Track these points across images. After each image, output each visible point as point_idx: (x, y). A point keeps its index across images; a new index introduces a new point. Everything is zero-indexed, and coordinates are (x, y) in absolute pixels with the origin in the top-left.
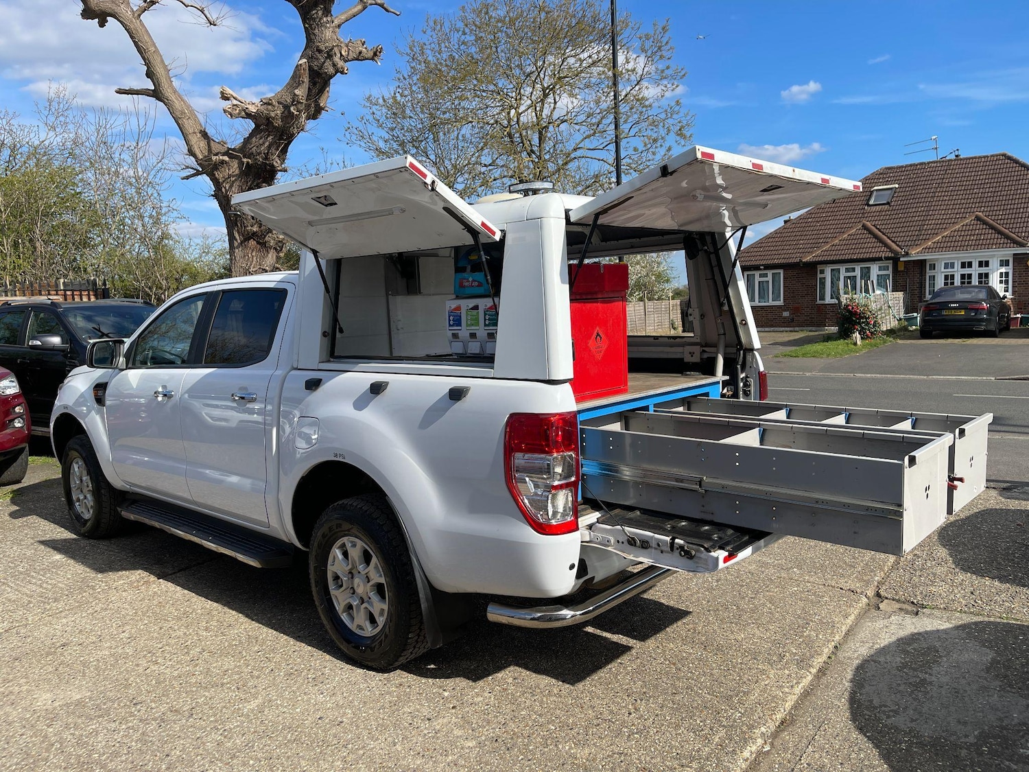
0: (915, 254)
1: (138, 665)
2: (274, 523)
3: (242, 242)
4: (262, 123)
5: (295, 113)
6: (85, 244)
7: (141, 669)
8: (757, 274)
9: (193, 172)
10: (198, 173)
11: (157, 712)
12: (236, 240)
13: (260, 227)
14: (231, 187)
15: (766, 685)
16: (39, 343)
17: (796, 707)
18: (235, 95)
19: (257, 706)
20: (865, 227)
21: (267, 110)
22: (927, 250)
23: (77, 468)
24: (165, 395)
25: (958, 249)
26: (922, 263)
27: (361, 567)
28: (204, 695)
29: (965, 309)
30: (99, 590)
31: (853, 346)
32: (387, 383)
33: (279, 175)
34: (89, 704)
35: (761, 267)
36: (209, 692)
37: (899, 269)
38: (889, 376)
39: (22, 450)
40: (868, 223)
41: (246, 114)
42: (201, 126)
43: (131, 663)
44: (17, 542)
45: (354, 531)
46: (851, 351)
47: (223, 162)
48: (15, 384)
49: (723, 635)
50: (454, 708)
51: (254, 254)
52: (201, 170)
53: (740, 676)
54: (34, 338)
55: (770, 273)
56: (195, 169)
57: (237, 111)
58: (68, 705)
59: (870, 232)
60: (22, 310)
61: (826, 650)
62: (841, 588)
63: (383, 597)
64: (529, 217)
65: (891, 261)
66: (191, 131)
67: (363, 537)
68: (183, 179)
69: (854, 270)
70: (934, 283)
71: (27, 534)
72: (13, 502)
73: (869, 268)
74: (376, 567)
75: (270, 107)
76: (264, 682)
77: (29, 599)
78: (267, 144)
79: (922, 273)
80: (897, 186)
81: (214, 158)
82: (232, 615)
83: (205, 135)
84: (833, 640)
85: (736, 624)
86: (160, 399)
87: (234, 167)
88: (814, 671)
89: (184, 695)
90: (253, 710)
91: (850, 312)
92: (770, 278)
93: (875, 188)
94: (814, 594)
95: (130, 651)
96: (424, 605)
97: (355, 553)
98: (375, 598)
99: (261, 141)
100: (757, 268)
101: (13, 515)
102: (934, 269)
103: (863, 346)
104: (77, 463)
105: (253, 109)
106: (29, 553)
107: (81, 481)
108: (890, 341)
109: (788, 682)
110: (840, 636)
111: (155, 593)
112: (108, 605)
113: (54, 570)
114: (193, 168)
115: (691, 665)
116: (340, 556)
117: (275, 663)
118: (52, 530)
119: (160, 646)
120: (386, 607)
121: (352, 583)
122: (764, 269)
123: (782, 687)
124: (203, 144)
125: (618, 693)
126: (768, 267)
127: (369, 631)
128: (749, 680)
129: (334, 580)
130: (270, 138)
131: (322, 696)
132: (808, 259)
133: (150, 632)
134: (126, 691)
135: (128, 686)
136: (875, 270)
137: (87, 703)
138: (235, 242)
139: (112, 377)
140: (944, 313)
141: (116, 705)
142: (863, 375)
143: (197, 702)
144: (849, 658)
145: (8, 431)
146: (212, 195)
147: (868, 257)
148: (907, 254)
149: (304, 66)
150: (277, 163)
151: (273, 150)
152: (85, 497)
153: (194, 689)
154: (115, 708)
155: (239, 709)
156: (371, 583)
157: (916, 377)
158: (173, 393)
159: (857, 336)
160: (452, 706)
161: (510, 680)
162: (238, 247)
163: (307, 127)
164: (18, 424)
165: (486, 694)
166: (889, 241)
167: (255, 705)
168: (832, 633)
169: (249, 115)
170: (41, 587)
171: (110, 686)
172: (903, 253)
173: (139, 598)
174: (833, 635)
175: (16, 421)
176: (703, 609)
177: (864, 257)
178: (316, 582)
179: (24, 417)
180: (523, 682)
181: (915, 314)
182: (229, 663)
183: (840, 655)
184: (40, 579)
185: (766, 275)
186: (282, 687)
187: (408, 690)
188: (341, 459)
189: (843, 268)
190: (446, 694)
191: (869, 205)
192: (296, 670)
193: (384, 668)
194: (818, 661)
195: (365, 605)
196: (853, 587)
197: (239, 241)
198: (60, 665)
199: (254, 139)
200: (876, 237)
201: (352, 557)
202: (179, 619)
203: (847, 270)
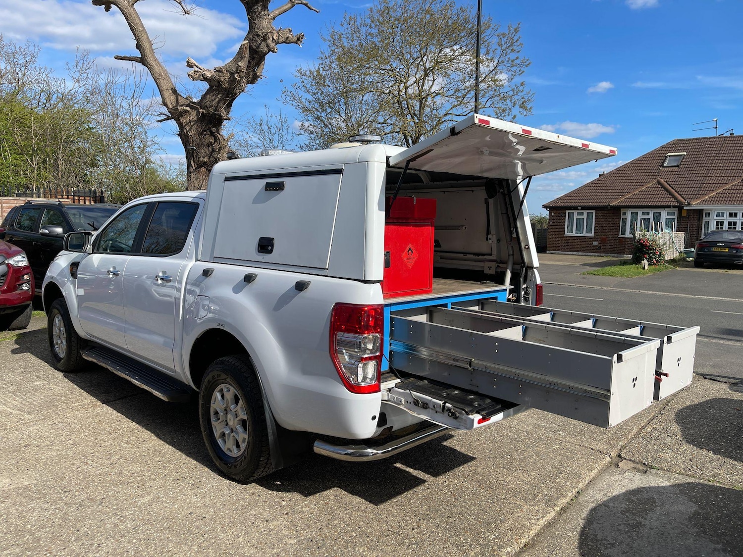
0: (695, 205)
1: (73, 464)
2: (178, 370)
3: (196, 169)
4: (215, 85)
5: (238, 79)
6: (94, 164)
7: (75, 467)
8: (576, 212)
9: (165, 117)
10: (168, 118)
11: (78, 499)
12: (192, 167)
13: (209, 159)
14: (190, 129)
15: (518, 516)
16: (47, 231)
17: (538, 535)
18: (196, 64)
19: (148, 501)
20: (659, 183)
21: (218, 76)
22: (704, 202)
23: (58, 321)
24: (114, 274)
25: (727, 203)
26: (700, 212)
27: (232, 407)
28: (114, 490)
29: (730, 248)
30: (60, 409)
31: (641, 270)
32: (256, 275)
33: (225, 122)
34: (34, 489)
35: (579, 208)
36: (117, 488)
37: (683, 215)
38: (665, 293)
39: (27, 306)
40: (662, 180)
41: (204, 77)
42: (173, 85)
43: (69, 463)
44: (13, 370)
45: (228, 380)
46: (640, 273)
47: (186, 111)
48: (26, 259)
49: (495, 477)
50: (287, 514)
51: (204, 177)
52: (170, 116)
53: (501, 508)
54: (44, 228)
55: (585, 212)
56: (167, 115)
57: (198, 76)
58: (19, 489)
59: (663, 187)
60: (40, 207)
61: (570, 494)
62: (592, 449)
63: (245, 429)
64: (360, 161)
65: (677, 209)
66: (165, 88)
67: (233, 385)
68: (158, 121)
69: (648, 214)
70: (708, 227)
71: (20, 365)
72: (16, 342)
73: (660, 213)
74: (242, 408)
75: (220, 74)
76: (158, 484)
77: (11, 411)
78: (217, 100)
79: (700, 219)
80: (685, 153)
81: (180, 108)
82: (147, 434)
83: (174, 91)
84: (577, 487)
85: (507, 469)
86: (111, 276)
87: (193, 116)
88: (557, 509)
89: (100, 488)
90: (145, 503)
91: (641, 244)
92: (585, 216)
93: (669, 154)
94: (570, 452)
95: (70, 453)
96: (271, 438)
97: (229, 396)
98: (240, 429)
99: (213, 98)
100: (575, 208)
101: (14, 352)
102: (709, 217)
103: (650, 270)
104: (58, 318)
105: (208, 75)
106: (19, 379)
107: (60, 330)
108: (671, 268)
109: (536, 516)
110: (583, 485)
111: (98, 413)
112: (64, 420)
113: (33, 392)
114: (165, 115)
115: (466, 497)
116: (219, 397)
117: (169, 470)
118: (38, 364)
119: (92, 452)
120: (246, 437)
121: (226, 417)
122: (581, 209)
123: (530, 519)
124: (173, 98)
125: (408, 513)
126: (584, 208)
127: (235, 453)
128: (507, 511)
129: (214, 414)
130: (219, 96)
131: (195, 497)
132: (614, 203)
133: (87, 441)
134: (61, 482)
135: (63, 479)
136: (664, 215)
137: (32, 488)
138: (191, 168)
139: (83, 258)
140: (713, 249)
141: (51, 492)
142: (646, 292)
143: (107, 494)
144: (587, 502)
145: (17, 292)
146: (177, 134)
147: (659, 204)
148: (689, 204)
149: (246, 46)
150: (223, 113)
151: (221, 104)
152: (62, 342)
153: (108, 485)
154: (50, 494)
155: (135, 502)
156: (238, 419)
157: (686, 295)
158: (119, 273)
159: (645, 262)
160: (286, 512)
161: (332, 497)
162: (193, 172)
163: (246, 90)
164: (25, 287)
165: (312, 506)
166: (676, 194)
167: (147, 500)
168: (578, 482)
169: (205, 79)
170: (22, 403)
171: (50, 478)
172: (686, 203)
173: (86, 417)
174: (578, 483)
175: (24, 285)
176: (485, 456)
177: (657, 205)
178: (203, 415)
179: (30, 283)
180: (341, 499)
181: (693, 249)
182: (137, 468)
183: (581, 498)
184: (22, 398)
185: (582, 214)
186: (169, 489)
187: (257, 498)
188: (221, 328)
189: (640, 212)
190: (284, 503)
191: (663, 167)
192: (182, 477)
193: (243, 480)
194: (562, 502)
195: (233, 434)
196: (601, 449)
197: (194, 168)
198: (20, 459)
199: (208, 96)
200: (667, 190)
201: (227, 399)
202: (110, 433)
203: (643, 214)
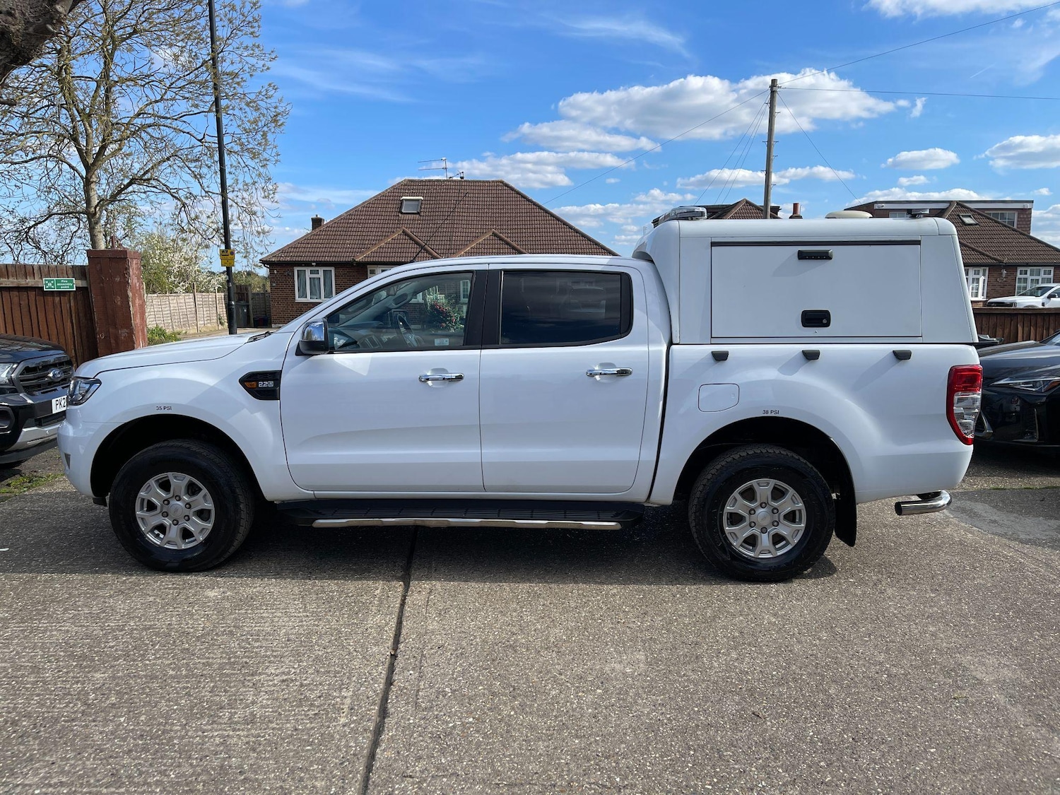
8: (308, 270)
20: (405, 233)
21: (6, 21)
24: (443, 380)
27: (769, 502)
35: (313, 264)
40: (406, 229)
45: (767, 473)
55: (321, 270)
59: (410, 238)
64: (941, 233)
74: (792, 499)
75: (10, 19)
80: (422, 198)
86: (432, 383)
91: (436, 310)
92: (321, 275)
93: (404, 198)
100: (308, 264)
116: (743, 498)
120: (802, 527)
121: (754, 518)
122: (316, 266)
126: (319, 264)
132: (360, 258)
139: (290, 363)
156: (780, 513)
166: (429, 248)
185: (318, 272)
188: (773, 415)
191: (402, 213)
200: (417, 242)
